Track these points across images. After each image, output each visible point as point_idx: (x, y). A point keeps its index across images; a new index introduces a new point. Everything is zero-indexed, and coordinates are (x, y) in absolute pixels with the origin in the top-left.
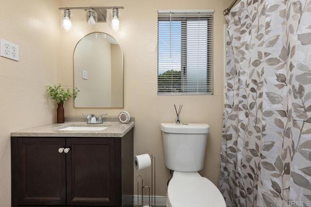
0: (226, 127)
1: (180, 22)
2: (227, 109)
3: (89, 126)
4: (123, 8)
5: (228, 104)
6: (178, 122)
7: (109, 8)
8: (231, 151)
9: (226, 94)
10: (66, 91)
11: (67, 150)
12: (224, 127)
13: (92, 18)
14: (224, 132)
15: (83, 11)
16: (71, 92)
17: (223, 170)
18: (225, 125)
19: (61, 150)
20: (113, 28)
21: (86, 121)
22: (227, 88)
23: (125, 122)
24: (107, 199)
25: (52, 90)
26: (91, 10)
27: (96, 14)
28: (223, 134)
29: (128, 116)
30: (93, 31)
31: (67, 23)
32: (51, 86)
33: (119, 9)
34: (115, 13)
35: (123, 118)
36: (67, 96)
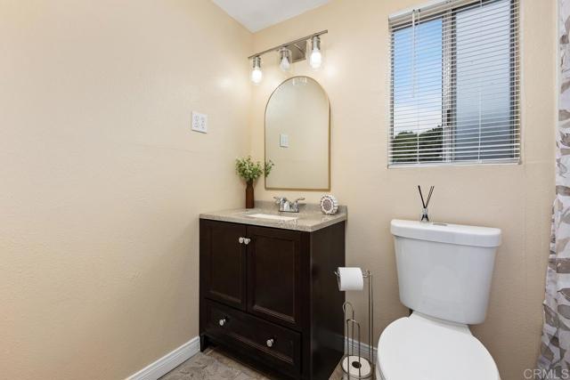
0: (557, 242)
1: (440, 21)
2: (561, 197)
3: (280, 215)
4: (326, 32)
5: (563, 185)
6: (425, 219)
7: (308, 38)
8: (567, 298)
9: (558, 161)
10: (255, 166)
11: (247, 241)
12: (554, 240)
13: (285, 59)
14: (552, 252)
15: (275, 52)
16: (262, 167)
17: (547, 343)
18: (554, 235)
19: (241, 240)
20: (314, 66)
21: (277, 207)
22: (561, 146)
23: (329, 212)
24: (293, 320)
25: (241, 165)
26: (284, 49)
27: (290, 53)
28: (551, 256)
29: (335, 203)
30: (286, 78)
31: (257, 74)
32: (240, 159)
33: (320, 37)
34: (315, 43)
35: (327, 205)
36: (257, 172)
